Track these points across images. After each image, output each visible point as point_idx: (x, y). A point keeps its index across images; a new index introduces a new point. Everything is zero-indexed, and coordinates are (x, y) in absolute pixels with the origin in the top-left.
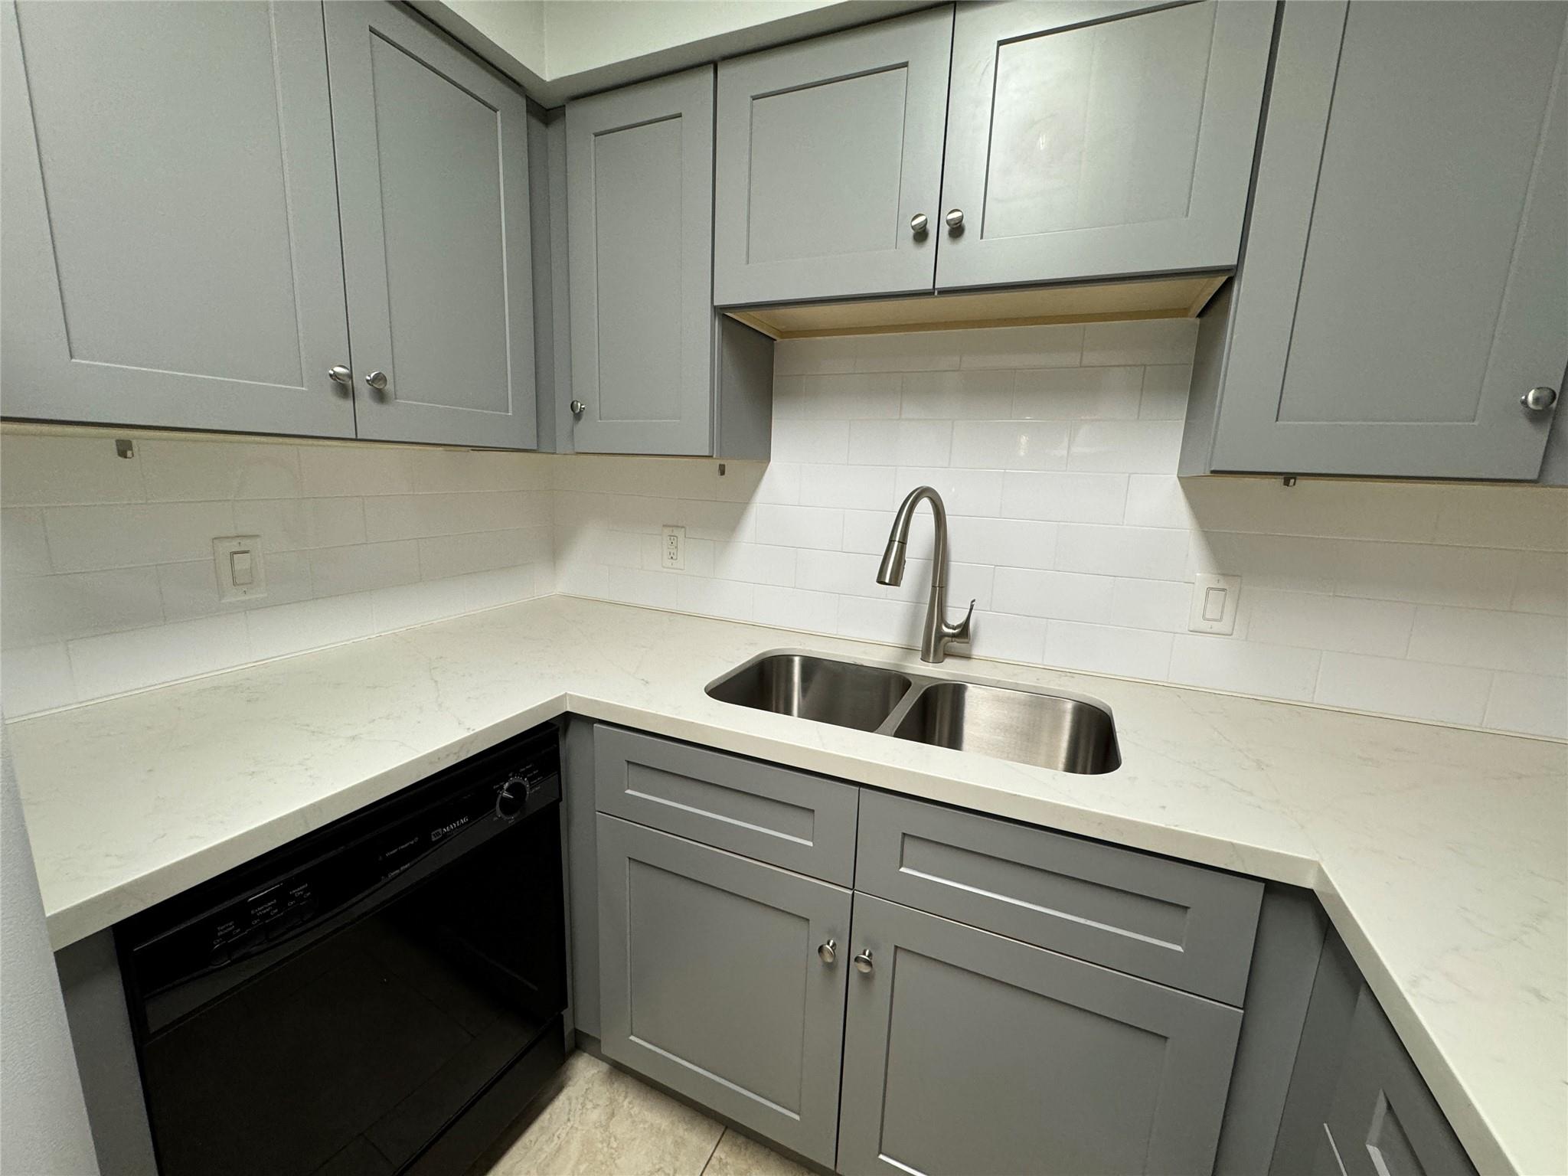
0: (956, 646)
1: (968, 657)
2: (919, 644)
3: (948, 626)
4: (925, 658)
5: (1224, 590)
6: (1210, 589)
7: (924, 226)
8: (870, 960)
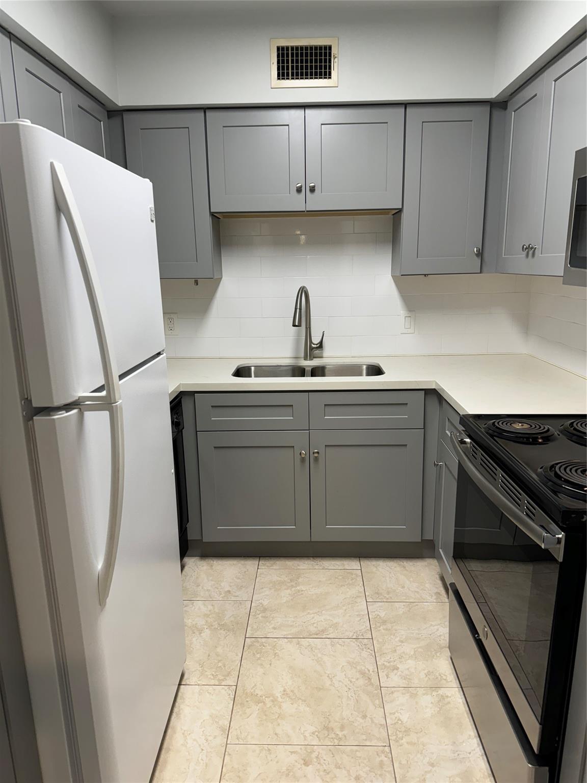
0: (317, 352)
1: (322, 357)
2: (302, 355)
3: (314, 344)
4: (306, 359)
5: (410, 317)
6: (405, 317)
7: (301, 187)
8: (318, 453)
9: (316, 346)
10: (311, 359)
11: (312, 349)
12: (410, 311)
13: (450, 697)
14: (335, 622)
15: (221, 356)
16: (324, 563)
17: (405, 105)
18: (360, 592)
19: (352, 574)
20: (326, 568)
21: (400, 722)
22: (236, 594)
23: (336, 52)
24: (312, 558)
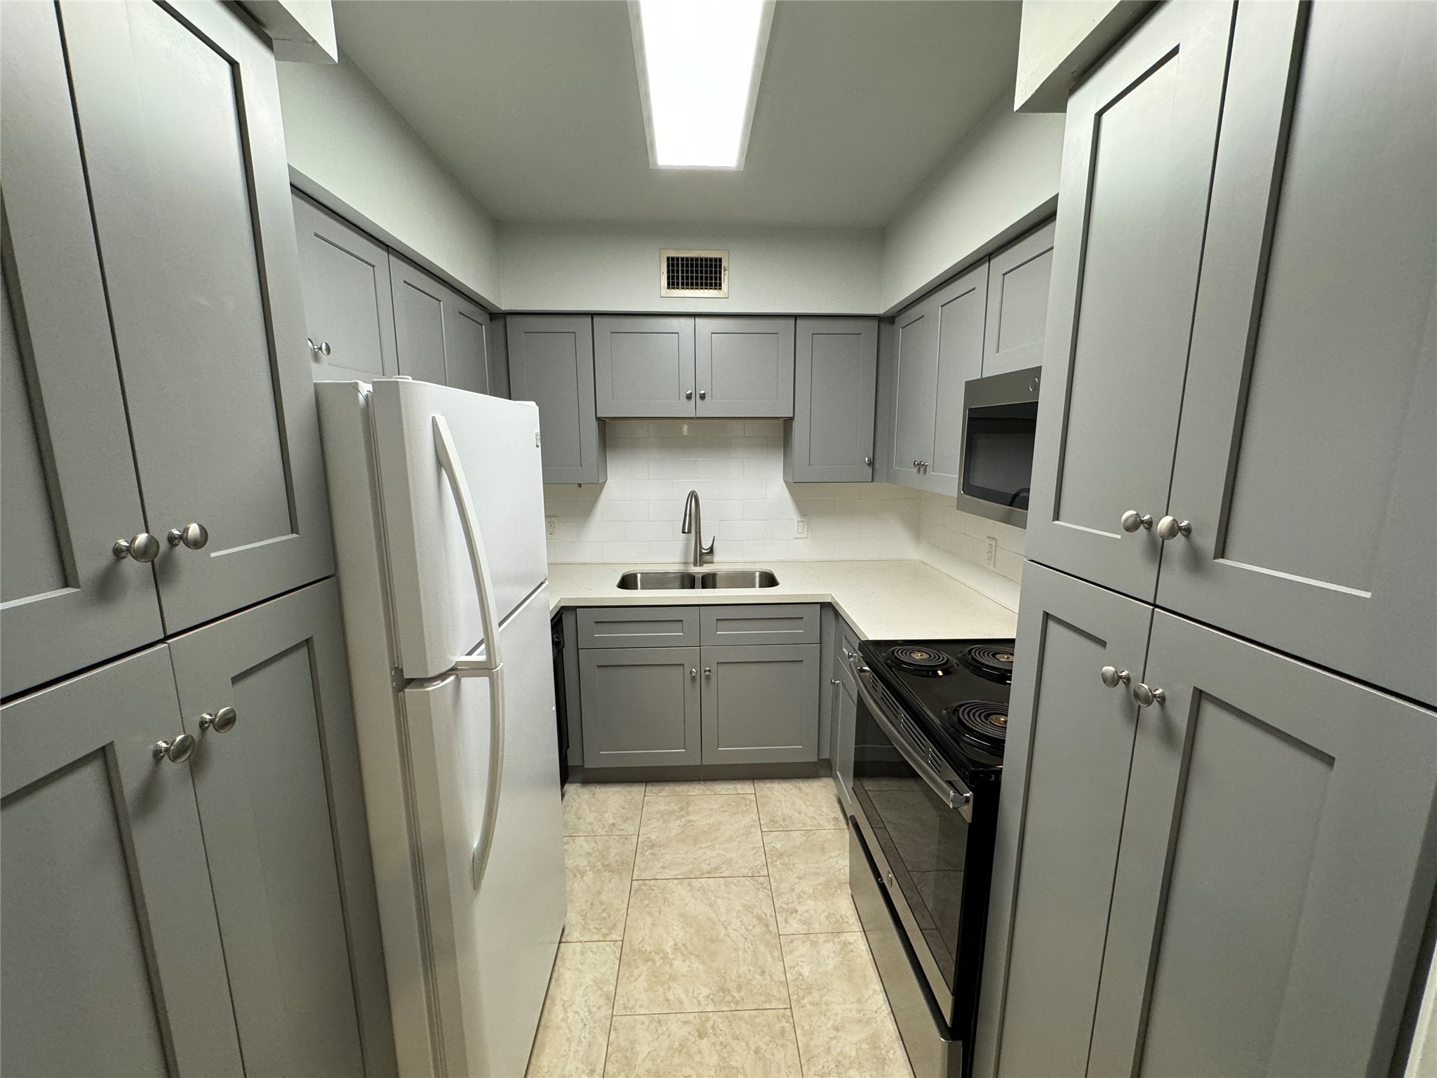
0: (707, 558)
1: (712, 563)
2: (692, 559)
3: (704, 549)
4: (695, 565)
5: (805, 521)
6: (799, 521)
7: (691, 394)
8: (709, 671)
9: (706, 551)
10: (701, 565)
11: (702, 554)
12: (803, 515)
13: (853, 944)
14: (728, 856)
15: (606, 560)
16: (715, 787)
17: (796, 317)
18: (754, 821)
19: (745, 799)
20: (718, 793)
21: (801, 977)
22: (622, 827)
23: (726, 265)
24: (702, 782)
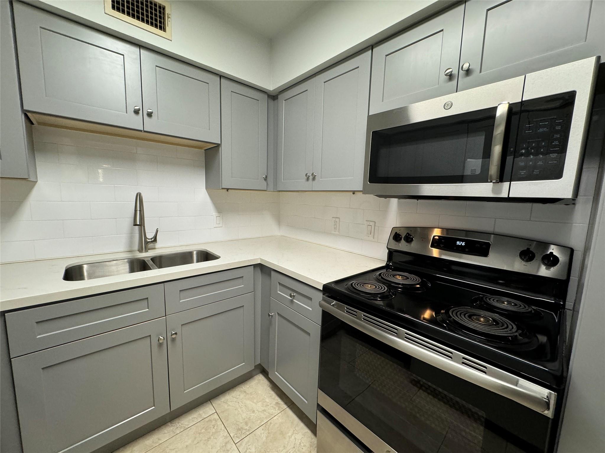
1: (155, 249)
2: (136, 247)
3: (148, 239)
4: (140, 251)
5: (219, 216)
6: (217, 217)
7: (139, 110)
8: (176, 334)
9: (151, 240)
10: (146, 251)
11: (147, 243)
12: (219, 213)
16: (182, 422)
17: (221, 76)
18: (226, 437)
19: (210, 421)
20: (187, 427)
23: (170, 13)
24: (169, 424)
